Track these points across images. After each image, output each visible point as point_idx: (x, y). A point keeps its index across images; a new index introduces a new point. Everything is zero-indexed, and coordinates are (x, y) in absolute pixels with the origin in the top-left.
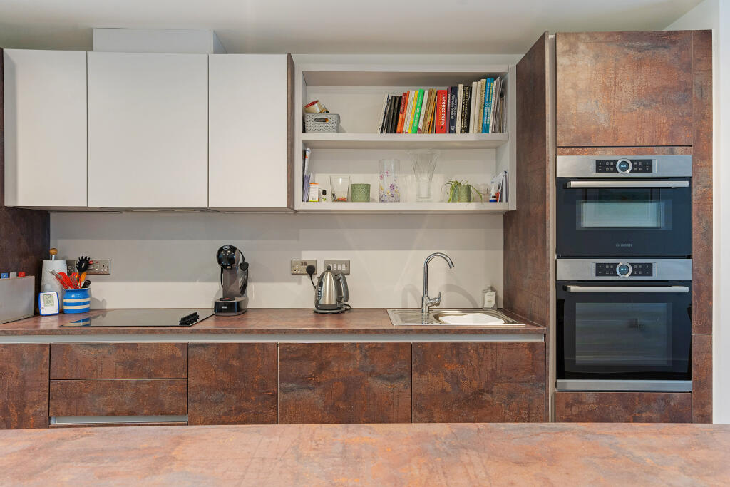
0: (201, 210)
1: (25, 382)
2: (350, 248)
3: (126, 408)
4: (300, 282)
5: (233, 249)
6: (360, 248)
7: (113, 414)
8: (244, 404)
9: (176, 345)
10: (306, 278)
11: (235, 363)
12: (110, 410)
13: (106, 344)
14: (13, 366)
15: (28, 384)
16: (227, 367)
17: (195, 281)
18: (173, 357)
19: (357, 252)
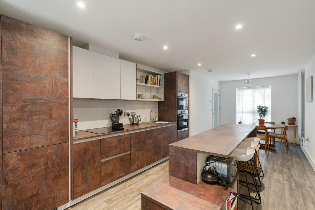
0: (119, 100)
1: (94, 151)
2: (135, 109)
3: (119, 152)
4: (126, 118)
5: (119, 110)
6: (137, 109)
7: (116, 155)
8: (141, 145)
9: (128, 134)
10: (127, 117)
11: (139, 136)
12: (115, 154)
13: (114, 137)
14: (91, 147)
15: (95, 152)
16: (137, 138)
17: (102, 120)
18: (128, 137)
19: (136, 110)
